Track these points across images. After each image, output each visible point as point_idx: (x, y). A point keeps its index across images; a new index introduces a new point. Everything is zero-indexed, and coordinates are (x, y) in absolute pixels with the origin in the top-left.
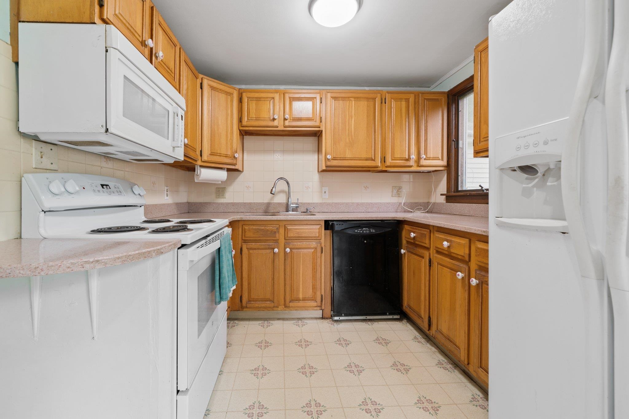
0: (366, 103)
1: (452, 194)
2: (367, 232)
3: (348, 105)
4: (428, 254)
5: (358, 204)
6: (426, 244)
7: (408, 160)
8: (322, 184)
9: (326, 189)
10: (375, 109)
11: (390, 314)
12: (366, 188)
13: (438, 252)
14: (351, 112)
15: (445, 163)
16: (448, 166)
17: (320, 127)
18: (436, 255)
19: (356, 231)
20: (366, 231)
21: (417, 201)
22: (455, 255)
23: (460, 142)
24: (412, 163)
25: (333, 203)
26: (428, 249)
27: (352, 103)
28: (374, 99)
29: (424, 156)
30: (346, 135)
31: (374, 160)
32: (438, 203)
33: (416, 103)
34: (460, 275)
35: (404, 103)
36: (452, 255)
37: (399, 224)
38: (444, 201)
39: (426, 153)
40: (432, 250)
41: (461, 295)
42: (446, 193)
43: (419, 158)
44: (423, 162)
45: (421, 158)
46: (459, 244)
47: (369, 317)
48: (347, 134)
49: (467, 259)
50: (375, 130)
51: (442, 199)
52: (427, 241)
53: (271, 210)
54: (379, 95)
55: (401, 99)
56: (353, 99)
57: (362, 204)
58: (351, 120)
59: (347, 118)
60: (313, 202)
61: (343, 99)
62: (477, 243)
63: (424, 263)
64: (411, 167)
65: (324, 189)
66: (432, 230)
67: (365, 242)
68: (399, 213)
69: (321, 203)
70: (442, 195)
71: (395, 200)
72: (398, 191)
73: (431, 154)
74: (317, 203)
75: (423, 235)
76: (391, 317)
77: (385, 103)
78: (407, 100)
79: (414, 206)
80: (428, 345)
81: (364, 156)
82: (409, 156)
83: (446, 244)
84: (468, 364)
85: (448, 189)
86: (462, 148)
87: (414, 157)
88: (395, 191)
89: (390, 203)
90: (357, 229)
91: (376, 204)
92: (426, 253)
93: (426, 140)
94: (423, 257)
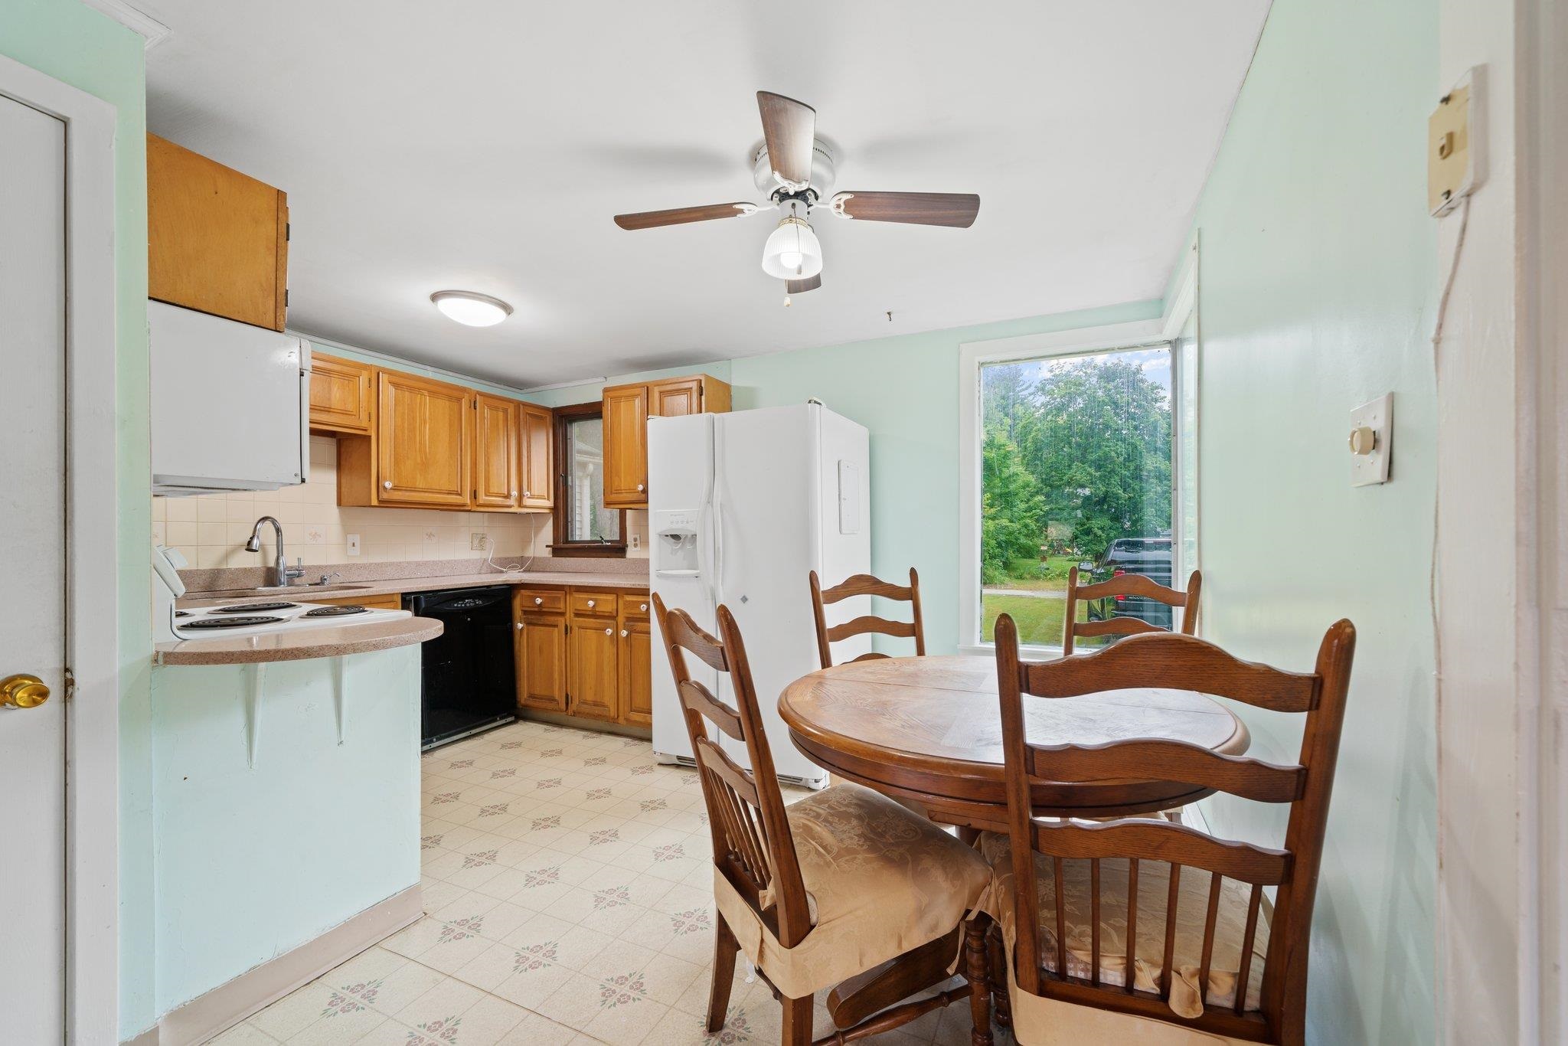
0: (447, 403)
1: (561, 545)
2: (472, 604)
3: (418, 401)
4: (563, 621)
5: (418, 564)
6: (560, 608)
7: (508, 496)
8: (346, 530)
9: (357, 539)
10: (461, 415)
11: (501, 719)
12: (430, 535)
13: (578, 615)
14: (425, 414)
15: (550, 503)
16: (555, 509)
17: (366, 430)
18: (577, 619)
19: (456, 605)
20: (469, 603)
21: (507, 555)
22: (600, 614)
23: (570, 478)
24: (512, 501)
25: (371, 564)
26: (563, 614)
27: (425, 399)
28: (459, 400)
29: (526, 493)
30: (416, 451)
31: (460, 495)
32: (539, 558)
33: (517, 417)
34: (609, 631)
35: (501, 414)
36: (598, 613)
37: (510, 590)
38: (549, 554)
39: (529, 489)
40: (569, 614)
41: (609, 650)
42: (552, 544)
43: (521, 496)
44: (527, 502)
45: (524, 496)
46: (607, 601)
47: (474, 731)
48: (418, 450)
49: (615, 614)
50: (461, 447)
51: (547, 553)
52: (562, 605)
53: (224, 585)
54: (466, 396)
55: (496, 409)
56: (426, 393)
57: (426, 563)
58: (425, 427)
59: (418, 421)
60: (329, 564)
61: (411, 389)
62: (626, 596)
63: (557, 634)
64: (509, 507)
65: (351, 538)
66: (568, 591)
67: (469, 619)
68: (483, 576)
69: (346, 566)
70: (547, 546)
71: (476, 555)
72: (480, 541)
73: (536, 491)
74: (338, 566)
75: (556, 599)
76: (503, 722)
77: (475, 409)
78: (505, 411)
79: (507, 563)
80: (564, 729)
81: (446, 487)
82: (509, 491)
83: (591, 603)
84: (618, 717)
85: (556, 539)
86: (572, 487)
87: (515, 493)
88: (476, 542)
89: (470, 560)
90: (457, 602)
91: (448, 562)
92: (561, 621)
93: (529, 471)
94: (556, 626)
